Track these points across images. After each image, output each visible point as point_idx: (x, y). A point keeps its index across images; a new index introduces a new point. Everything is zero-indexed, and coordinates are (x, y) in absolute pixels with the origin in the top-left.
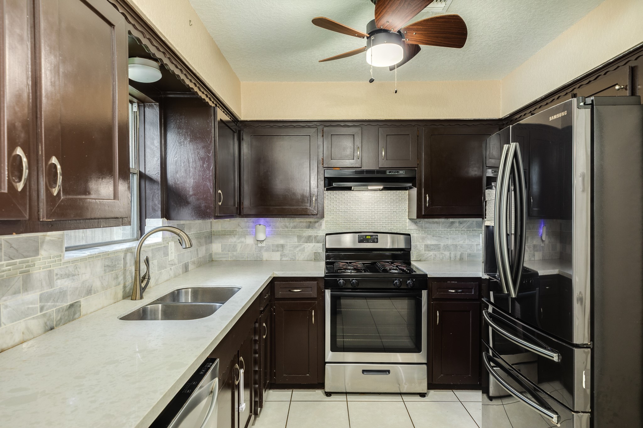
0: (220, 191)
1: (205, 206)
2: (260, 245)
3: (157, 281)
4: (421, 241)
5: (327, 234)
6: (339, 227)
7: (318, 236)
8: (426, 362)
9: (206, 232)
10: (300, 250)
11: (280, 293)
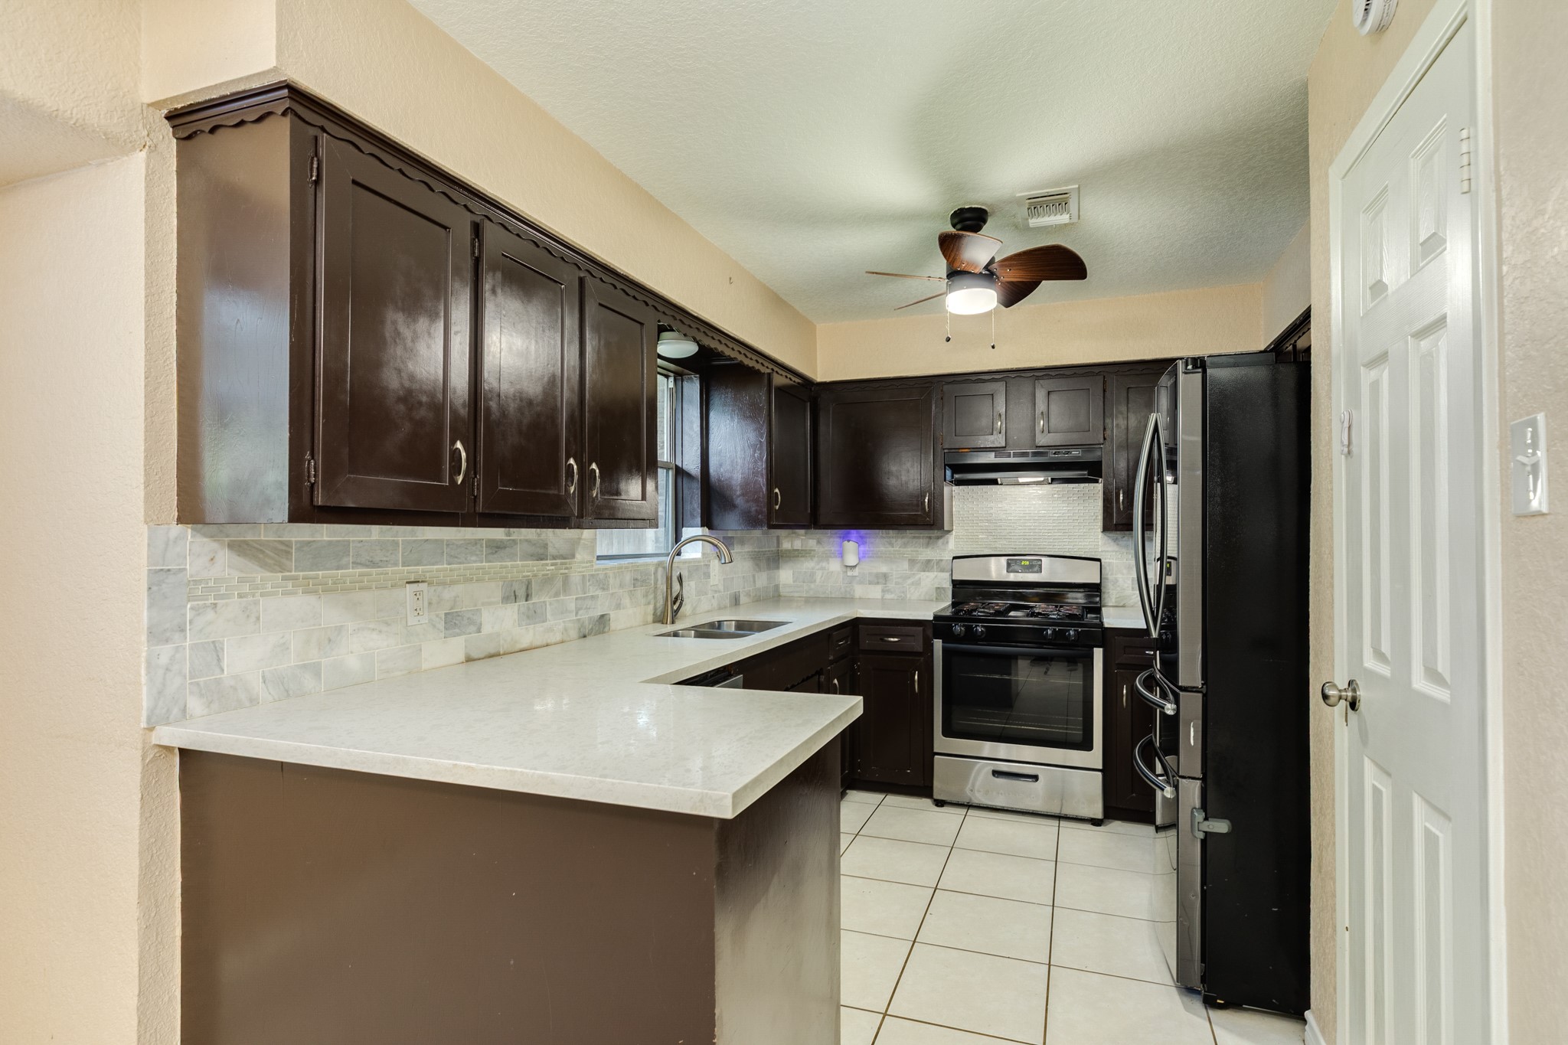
0: (777, 490)
1: (756, 510)
2: (850, 573)
3: (694, 609)
4: (1125, 571)
5: (954, 558)
6: (978, 546)
7: (942, 560)
8: (1101, 767)
9: (769, 551)
10: (913, 584)
11: (866, 643)
